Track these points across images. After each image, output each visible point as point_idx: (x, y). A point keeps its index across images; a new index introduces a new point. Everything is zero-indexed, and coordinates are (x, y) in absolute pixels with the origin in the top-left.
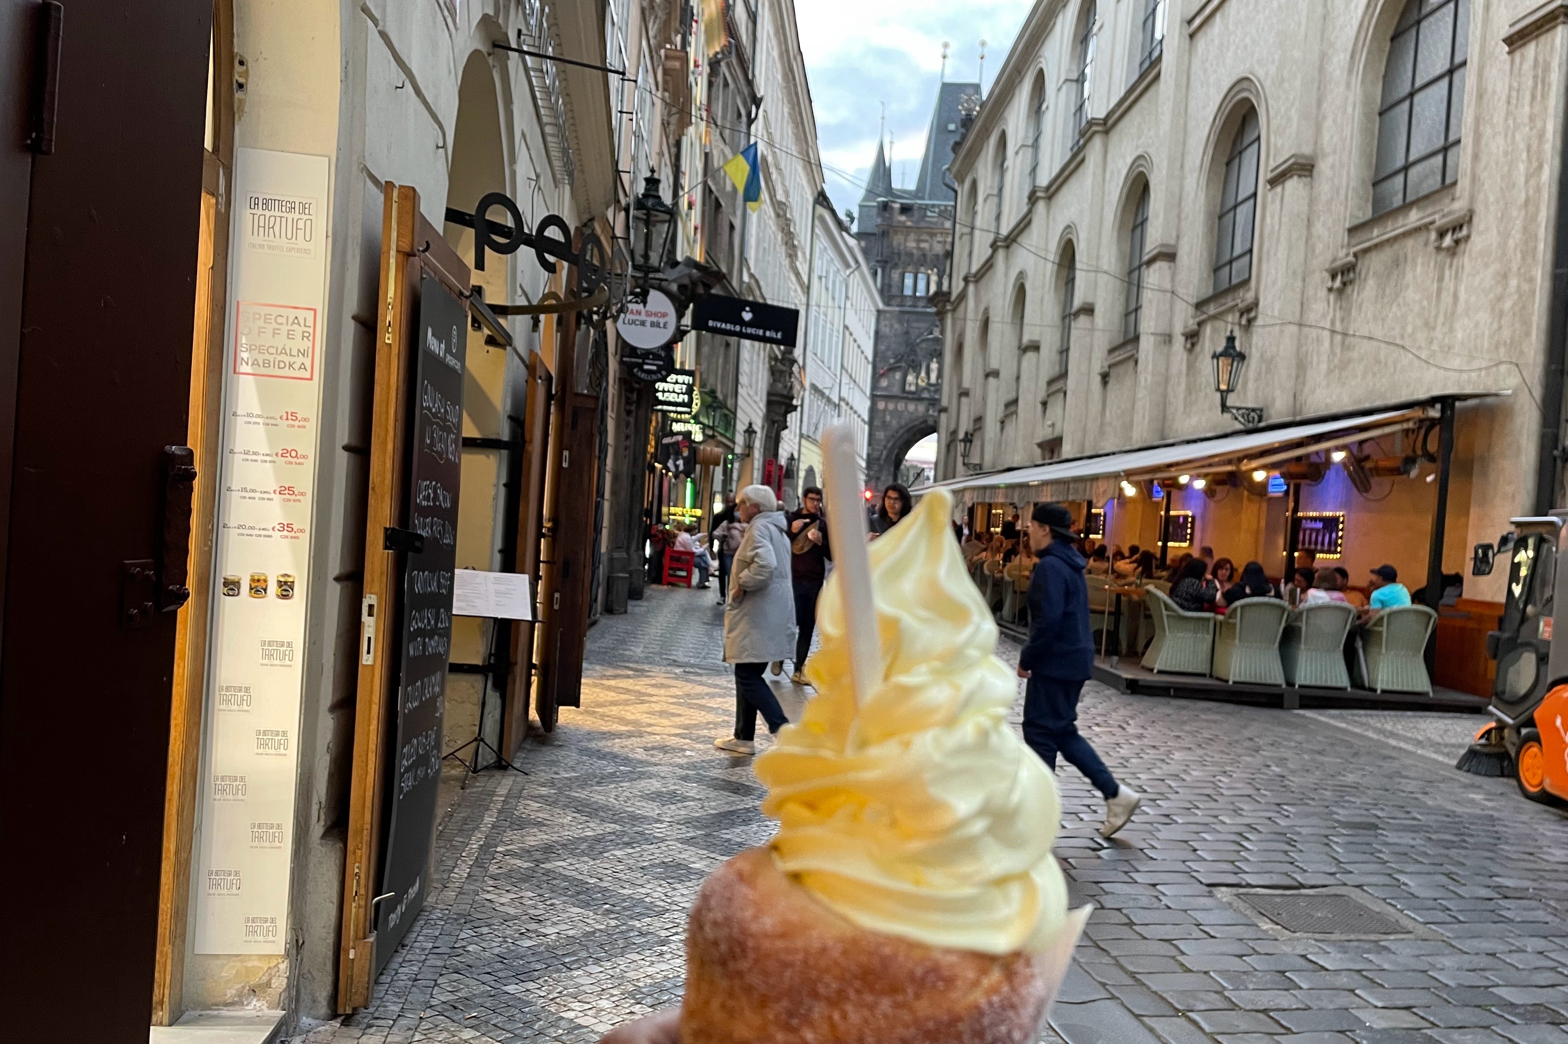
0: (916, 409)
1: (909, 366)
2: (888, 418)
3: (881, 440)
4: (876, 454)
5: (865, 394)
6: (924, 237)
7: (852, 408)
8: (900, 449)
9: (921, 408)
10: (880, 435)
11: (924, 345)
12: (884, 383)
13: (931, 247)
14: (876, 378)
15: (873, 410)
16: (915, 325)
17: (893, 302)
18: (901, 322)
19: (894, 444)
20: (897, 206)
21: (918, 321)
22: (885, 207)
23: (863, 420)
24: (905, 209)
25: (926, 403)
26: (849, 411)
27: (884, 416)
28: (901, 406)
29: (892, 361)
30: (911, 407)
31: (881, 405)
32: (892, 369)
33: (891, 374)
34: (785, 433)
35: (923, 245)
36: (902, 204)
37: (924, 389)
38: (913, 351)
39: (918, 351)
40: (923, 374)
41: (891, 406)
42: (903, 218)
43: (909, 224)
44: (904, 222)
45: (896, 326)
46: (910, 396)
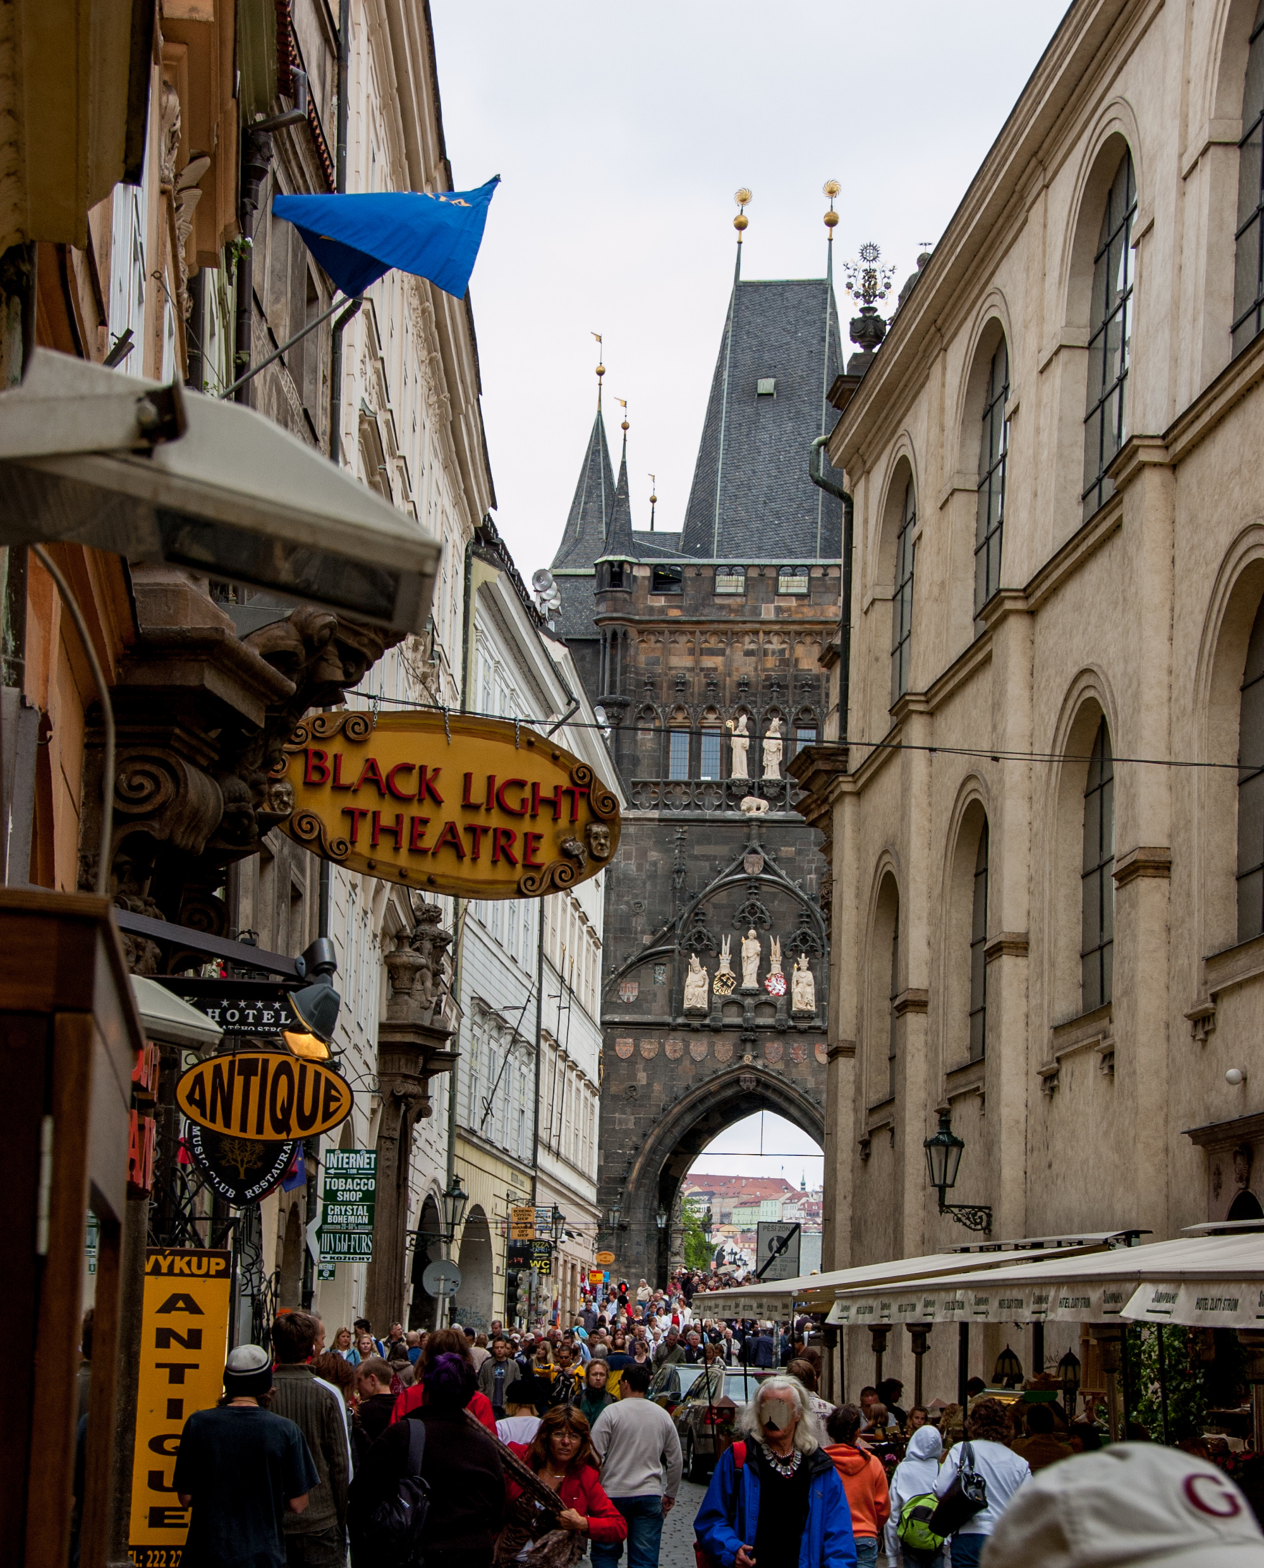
0: (711, 1053)
1: (691, 949)
2: (642, 1078)
3: (627, 1133)
4: (617, 1169)
5: (590, 1018)
6: (713, 642)
7: (565, 1057)
8: (675, 1153)
9: (725, 1048)
10: (627, 1120)
11: (722, 897)
12: (629, 992)
13: (728, 664)
14: (612, 980)
15: (608, 1059)
16: (698, 850)
17: (642, 799)
18: (662, 844)
19: (660, 1141)
20: (643, 573)
21: (706, 840)
22: (616, 575)
23: (589, 1085)
24: (663, 580)
25: (731, 1038)
26: (561, 1065)
27: (633, 1076)
28: (673, 1046)
29: (647, 939)
30: (699, 1048)
31: (625, 1047)
32: (648, 959)
33: (644, 971)
34: (421, 1129)
35: (709, 662)
36: (655, 568)
37: (728, 1003)
38: (697, 915)
39: (710, 912)
40: (725, 968)
41: (649, 1048)
42: (660, 602)
43: (674, 613)
44: (662, 611)
45: (654, 855)
46: (696, 1023)
